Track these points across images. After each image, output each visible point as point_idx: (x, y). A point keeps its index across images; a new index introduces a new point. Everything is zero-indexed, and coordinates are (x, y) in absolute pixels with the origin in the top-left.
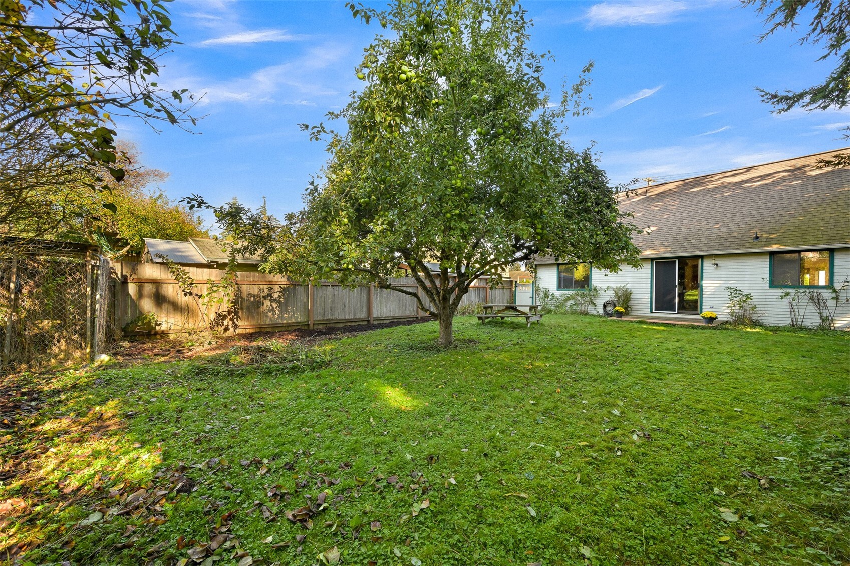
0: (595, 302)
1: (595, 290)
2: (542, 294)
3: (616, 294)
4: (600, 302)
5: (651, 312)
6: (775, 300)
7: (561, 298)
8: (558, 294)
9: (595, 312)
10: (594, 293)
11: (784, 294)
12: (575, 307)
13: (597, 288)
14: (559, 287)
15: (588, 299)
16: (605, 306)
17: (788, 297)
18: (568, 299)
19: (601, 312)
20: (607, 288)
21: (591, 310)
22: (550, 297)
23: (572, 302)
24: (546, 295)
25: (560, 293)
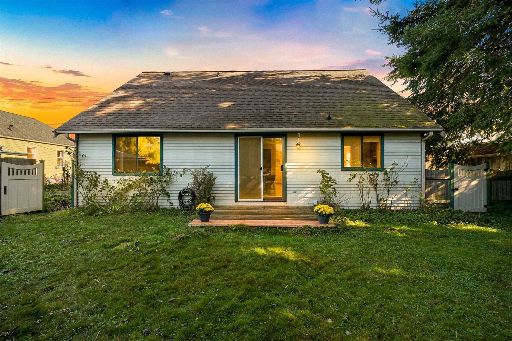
0: (168, 190)
1: (167, 173)
2: (86, 182)
3: (196, 178)
4: (174, 191)
5: (236, 201)
6: (345, 183)
7: (118, 187)
8: (114, 180)
9: (167, 205)
10: (167, 178)
11: (352, 177)
12: (139, 199)
13: (171, 172)
14: (116, 170)
15: (157, 187)
16: (181, 196)
17: (355, 179)
18: (130, 187)
19: (176, 204)
20: (184, 172)
21: (163, 202)
22: (100, 186)
23: (135, 192)
24: (94, 182)
25: (118, 178)
